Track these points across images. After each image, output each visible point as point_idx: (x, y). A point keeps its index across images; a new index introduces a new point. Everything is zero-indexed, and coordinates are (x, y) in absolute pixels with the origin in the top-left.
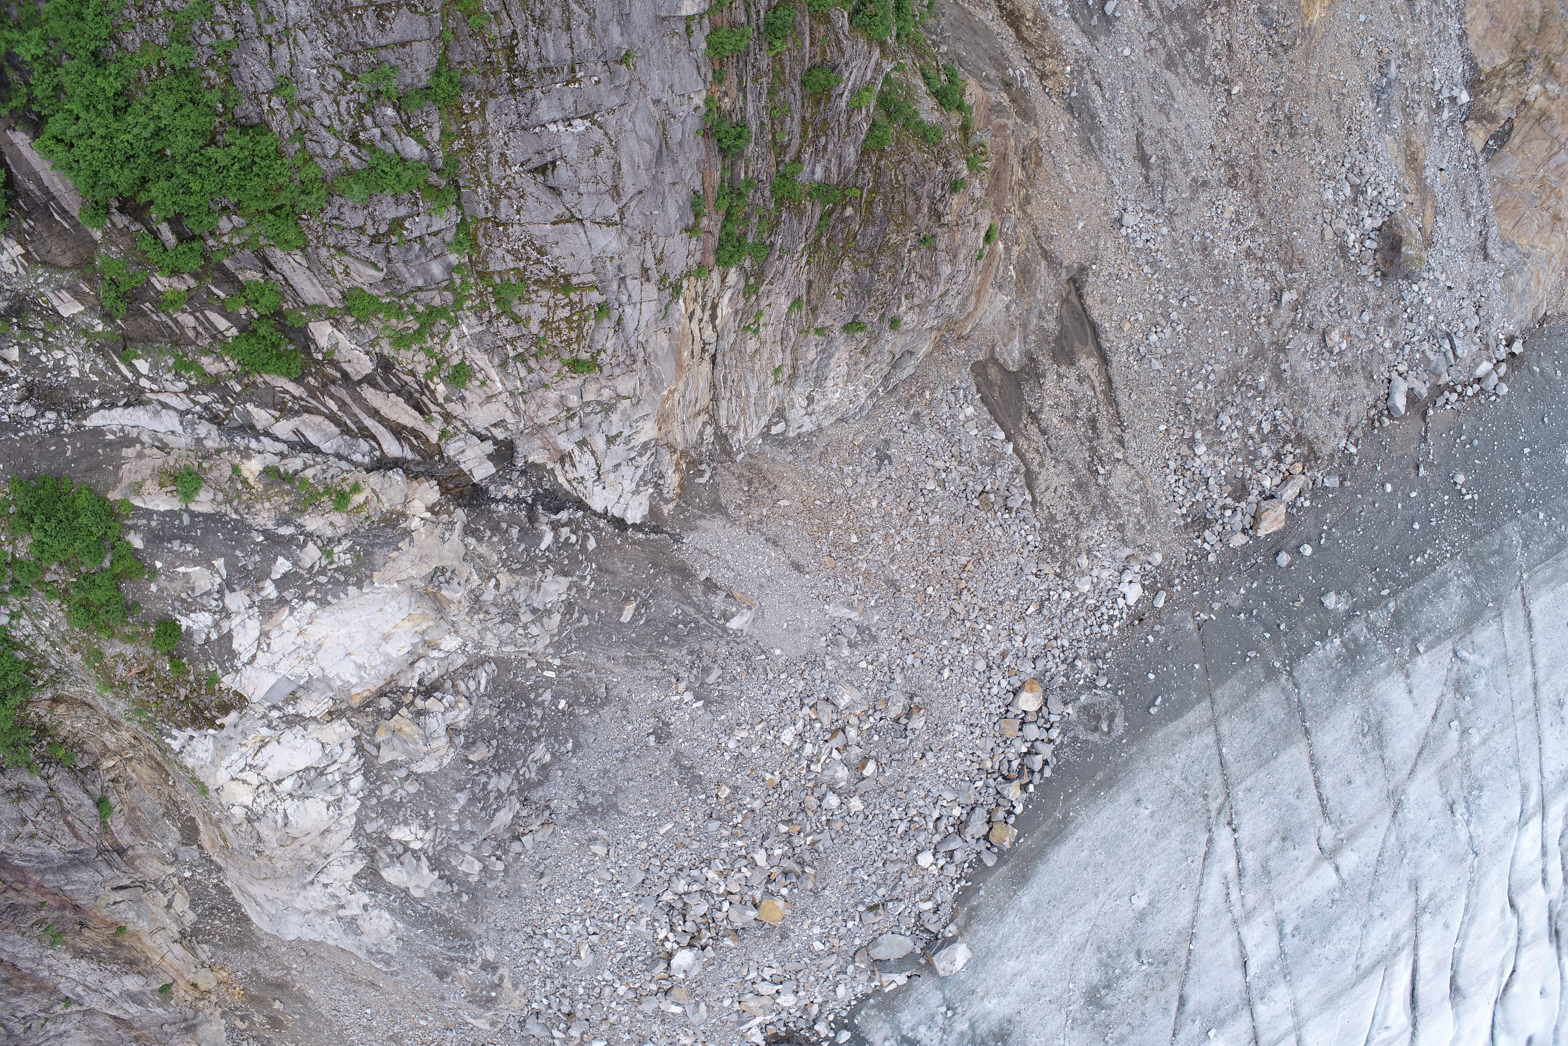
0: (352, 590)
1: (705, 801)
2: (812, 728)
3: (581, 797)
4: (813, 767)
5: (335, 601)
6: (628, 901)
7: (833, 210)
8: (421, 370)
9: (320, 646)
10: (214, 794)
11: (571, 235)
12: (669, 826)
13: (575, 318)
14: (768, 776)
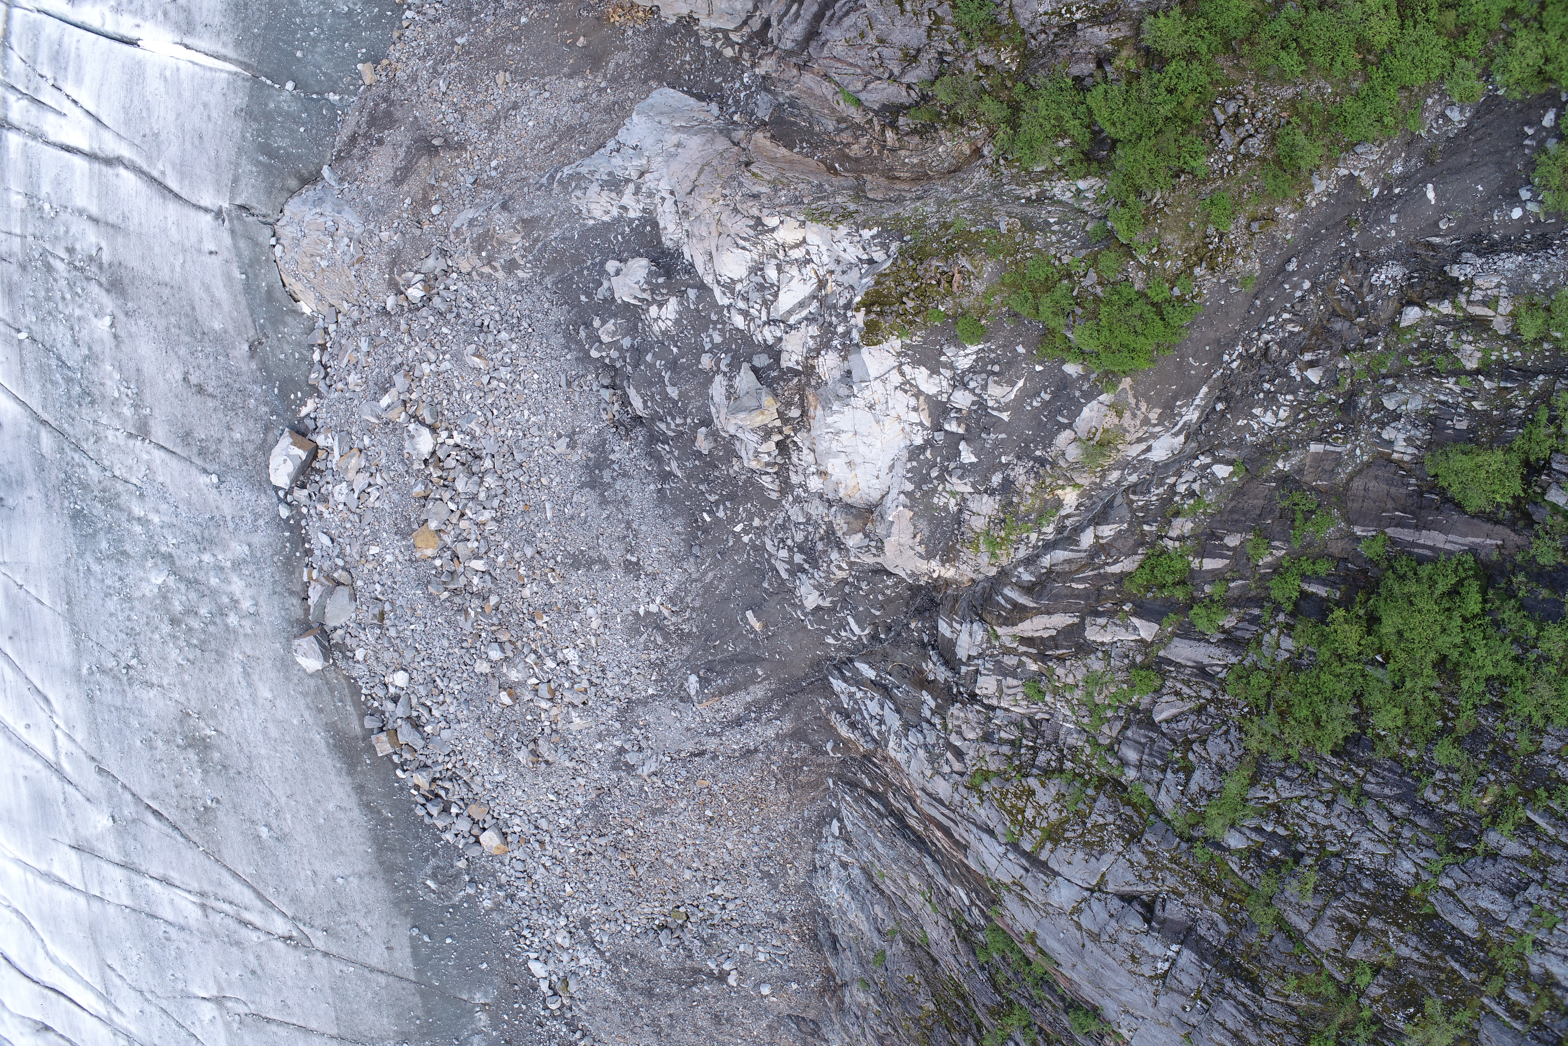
0: (909, 487)
1: (554, 557)
2: (568, 679)
3: (616, 467)
4: (533, 656)
5: (909, 466)
6: (503, 432)
7: (979, 1031)
8: (1060, 671)
9: (878, 422)
10: (802, 218)
11: (1086, 876)
12: (549, 514)
13: (1020, 817)
14: (546, 619)
